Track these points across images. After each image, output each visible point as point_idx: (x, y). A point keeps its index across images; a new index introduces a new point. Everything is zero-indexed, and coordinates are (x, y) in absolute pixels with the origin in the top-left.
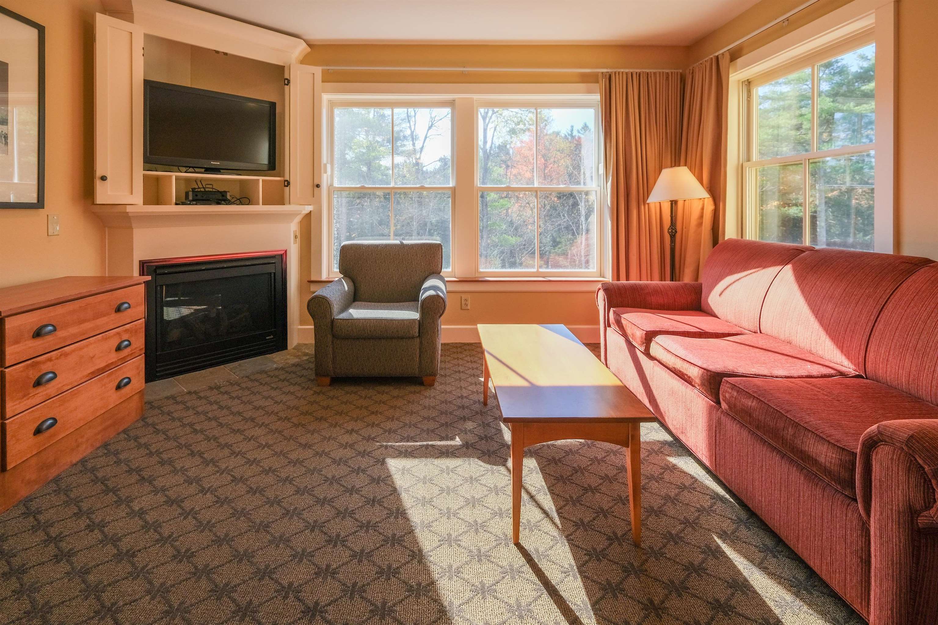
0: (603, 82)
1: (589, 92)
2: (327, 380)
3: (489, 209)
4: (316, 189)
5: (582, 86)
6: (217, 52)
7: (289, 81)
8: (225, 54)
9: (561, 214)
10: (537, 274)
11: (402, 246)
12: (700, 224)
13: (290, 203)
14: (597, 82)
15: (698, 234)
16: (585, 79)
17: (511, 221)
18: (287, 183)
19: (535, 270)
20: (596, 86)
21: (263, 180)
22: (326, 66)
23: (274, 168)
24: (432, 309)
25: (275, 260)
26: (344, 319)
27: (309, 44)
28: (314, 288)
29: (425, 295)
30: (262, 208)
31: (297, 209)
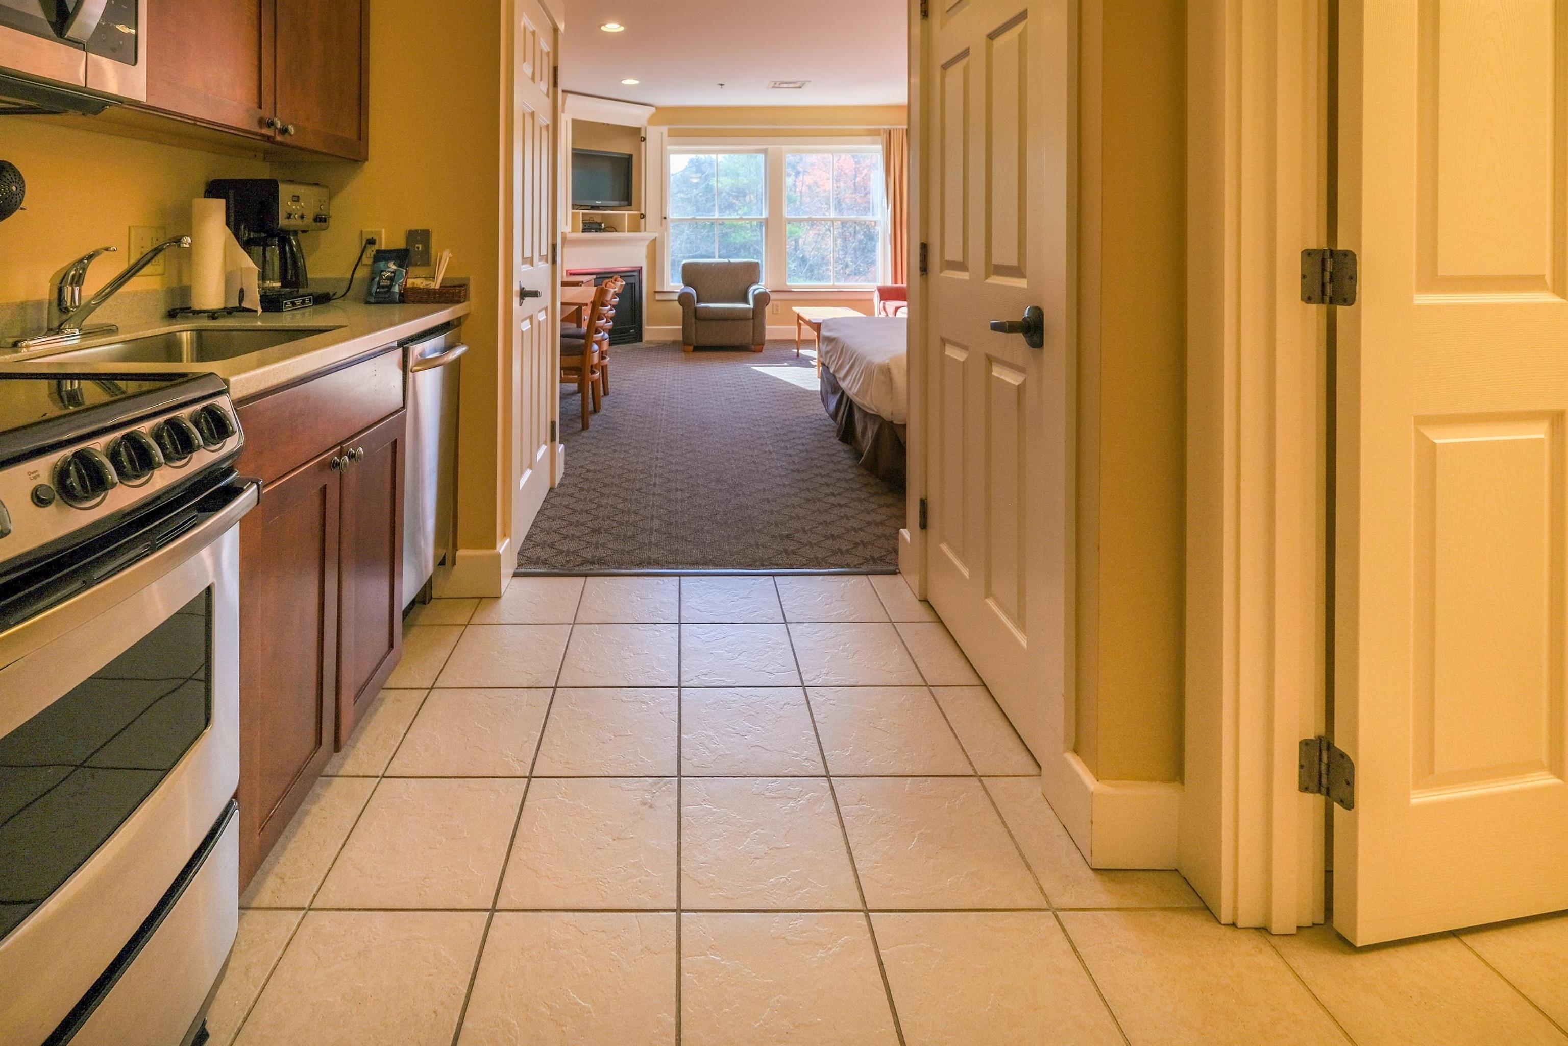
0: (885, 136)
1: (874, 143)
2: (691, 348)
4: (664, 220)
5: (869, 138)
7: (644, 139)
8: (608, 124)
10: (833, 286)
11: (731, 264)
13: (645, 231)
14: (879, 135)
17: (803, 257)
18: (643, 216)
19: (831, 284)
20: (879, 139)
21: (628, 215)
22: (670, 125)
23: (630, 204)
24: (762, 299)
25: (635, 274)
26: (703, 307)
27: (657, 108)
28: (658, 297)
29: (756, 292)
30: (626, 235)
31: (648, 235)
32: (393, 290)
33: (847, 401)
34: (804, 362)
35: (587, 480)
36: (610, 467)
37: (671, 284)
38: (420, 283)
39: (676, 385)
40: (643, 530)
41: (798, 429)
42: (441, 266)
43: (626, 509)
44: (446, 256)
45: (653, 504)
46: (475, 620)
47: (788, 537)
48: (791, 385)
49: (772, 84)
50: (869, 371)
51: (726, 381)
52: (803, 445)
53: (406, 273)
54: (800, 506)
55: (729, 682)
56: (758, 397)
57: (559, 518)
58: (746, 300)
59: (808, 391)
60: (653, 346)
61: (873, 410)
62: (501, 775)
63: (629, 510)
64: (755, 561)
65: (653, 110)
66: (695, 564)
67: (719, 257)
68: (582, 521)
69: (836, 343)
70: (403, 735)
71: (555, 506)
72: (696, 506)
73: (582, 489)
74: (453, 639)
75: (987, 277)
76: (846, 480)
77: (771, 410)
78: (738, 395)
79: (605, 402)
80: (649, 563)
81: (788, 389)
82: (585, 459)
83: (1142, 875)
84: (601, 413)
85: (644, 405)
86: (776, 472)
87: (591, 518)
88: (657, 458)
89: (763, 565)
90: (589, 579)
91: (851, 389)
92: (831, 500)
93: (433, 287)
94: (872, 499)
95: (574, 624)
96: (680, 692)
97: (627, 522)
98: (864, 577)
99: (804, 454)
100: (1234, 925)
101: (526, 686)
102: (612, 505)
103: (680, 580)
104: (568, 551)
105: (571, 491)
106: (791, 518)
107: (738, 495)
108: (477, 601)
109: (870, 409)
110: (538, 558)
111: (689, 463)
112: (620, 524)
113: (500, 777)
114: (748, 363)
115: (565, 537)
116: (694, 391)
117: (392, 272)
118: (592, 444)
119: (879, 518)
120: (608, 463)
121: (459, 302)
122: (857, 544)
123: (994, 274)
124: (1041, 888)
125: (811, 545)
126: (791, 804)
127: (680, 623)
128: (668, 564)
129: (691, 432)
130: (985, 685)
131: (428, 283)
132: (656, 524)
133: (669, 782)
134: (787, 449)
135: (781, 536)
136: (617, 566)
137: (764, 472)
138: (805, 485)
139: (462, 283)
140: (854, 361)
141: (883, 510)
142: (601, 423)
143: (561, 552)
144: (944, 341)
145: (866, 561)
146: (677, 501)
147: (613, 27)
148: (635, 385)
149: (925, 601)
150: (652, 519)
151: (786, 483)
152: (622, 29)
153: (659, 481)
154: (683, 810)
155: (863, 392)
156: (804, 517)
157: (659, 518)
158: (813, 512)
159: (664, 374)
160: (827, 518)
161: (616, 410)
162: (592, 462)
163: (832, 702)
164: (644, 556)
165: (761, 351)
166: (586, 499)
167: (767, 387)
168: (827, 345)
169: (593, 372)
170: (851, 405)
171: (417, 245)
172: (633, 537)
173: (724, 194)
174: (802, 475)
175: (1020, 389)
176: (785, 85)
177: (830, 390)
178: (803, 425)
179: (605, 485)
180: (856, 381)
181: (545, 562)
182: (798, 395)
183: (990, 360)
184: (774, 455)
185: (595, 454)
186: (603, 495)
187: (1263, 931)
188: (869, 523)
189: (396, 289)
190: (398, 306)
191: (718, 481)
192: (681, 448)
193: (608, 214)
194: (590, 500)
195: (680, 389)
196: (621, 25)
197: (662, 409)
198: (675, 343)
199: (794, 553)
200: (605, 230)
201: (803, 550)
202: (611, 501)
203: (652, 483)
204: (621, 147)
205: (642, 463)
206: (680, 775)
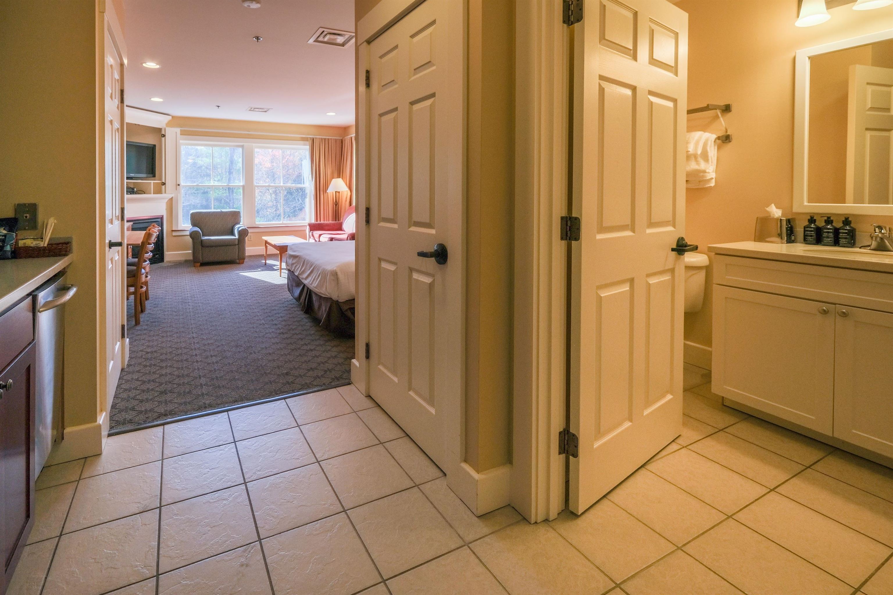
0: (311, 141)
1: (305, 145)
2: (199, 264)
3: (234, 195)
4: (178, 186)
5: (302, 142)
6: (136, 124)
7: (164, 136)
8: (139, 125)
9: (297, 198)
10: (283, 224)
11: (222, 212)
12: (346, 201)
13: (165, 193)
14: (307, 141)
15: (345, 204)
16: (303, 139)
18: (164, 184)
19: (281, 222)
20: (307, 143)
21: (153, 183)
22: (182, 127)
23: (154, 176)
24: (243, 233)
25: (159, 220)
26: (206, 239)
27: (173, 117)
28: (174, 234)
29: (240, 229)
30: (152, 196)
31: (167, 196)
32: (5, 249)
33: (308, 290)
34: (271, 268)
35: (148, 359)
36: (162, 348)
37: (183, 225)
38: (30, 243)
39: (194, 288)
40: (196, 386)
41: (277, 308)
42: (48, 230)
43: (181, 374)
44: (52, 222)
45: (198, 368)
46: (85, 475)
47: (287, 374)
48: (266, 282)
49: (250, 109)
50: (324, 274)
51: (226, 283)
52: (282, 317)
53: (16, 236)
54: (289, 354)
55: (275, 471)
56: (248, 291)
57: (134, 389)
58: (232, 234)
59: (276, 285)
60: (172, 264)
61: (327, 295)
62: (135, 582)
63: (183, 375)
64: (272, 392)
65: (170, 118)
66: (235, 401)
67: (214, 208)
68: (151, 388)
69: (300, 258)
70: (44, 579)
71: (128, 381)
72: (227, 365)
73: (145, 366)
74: (70, 493)
75: (409, 227)
76: (311, 335)
77: (257, 298)
78: (235, 291)
79: (148, 304)
80: (205, 407)
81: (264, 284)
82: (143, 345)
83: (497, 512)
84: (147, 312)
85: (176, 304)
86: (270, 336)
87: (157, 384)
88: (193, 338)
89: (277, 394)
90: (166, 427)
91: (311, 284)
92: (305, 347)
93: (42, 246)
94: (327, 344)
95: (163, 459)
96: (246, 486)
97: (183, 383)
98: (335, 389)
99: (283, 323)
100: (536, 523)
101: (138, 512)
102: (170, 374)
103: (228, 414)
104: (146, 410)
105: (137, 368)
106: (286, 362)
107: (251, 353)
108: (83, 460)
109: (324, 295)
110: (125, 419)
111: (215, 338)
112: (179, 385)
113: (134, 583)
114: (237, 271)
115: (141, 401)
116: (206, 291)
117: (3, 236)
118: (145, 334)
119: (334, 354)
120: (159, 345)
121: (65, 255)
122: (326, 371)
123: (413, 226)
124: (459, 535)
125: (301, 376)
126: (329, 534)
127: (235, 442)
128: (218, 405)
129: (212, 318)
130: (408, 435)
131: (38, 242)
132: (203, 381)
133: (254, 546)
134: (273, 320)
135: (283, 374)
136: (184, 414)
137: (263, 336)
138: (289, 341)
139: (67, 241)
140: (314, 268)
141: (334, 349)
142: (148, 319)
143: (141, 412)
144: (380, 260)
145: (333, 379)
146: (213, 363)
147: (151, 65)
148: (166, 291)
149: (369, 396)
150: (200, 378)
151: (278, 341)
152: (158, 67)
153: (198, 352)
154: (268, 561)
155: (320, 285)
156: (293, 361)
157: (204, 376)
158: (298, 356)
159: (185, 282)
160: (305, 358)
161: (156, 309)
162: (148, 346)
163: (336, 466)
164: (201, 403)
165: (243, 263)
166: (150, 372)
167: (252, 284)
168: (292, 260)
169: (142, 287)
170: (310, 292)
171: (25, 215)
172: (190, 392)
173: (203, 168)
174: (286, 336)
175: (431, 286)
176: (257, 110)
177: (294, 284)
178: (279, 305)
179: (162, 361)
180: (315, 280)
181: (131, 422)
182: (272, 288)
183: (411, 270)
184: (267, 326)
185: (149, 341)
186: (162, 368)
187: (546, 521)
188: (329, 358)
189: (8, 248)
190: (10, 261)
191: (237, 346)
192: (207, 329)
193: (140, 182)
194: (154, 373)
195: (197, 291)
196: (157, 64)
197: (189, 305)
198: (186, 261)
199: (293, 383)
200: (136, 193)
201: (298, 380)
202: (168, 371)
203: (194, 354)
204: (149, 140)
205: (183, 342)
206: (260, 540)
